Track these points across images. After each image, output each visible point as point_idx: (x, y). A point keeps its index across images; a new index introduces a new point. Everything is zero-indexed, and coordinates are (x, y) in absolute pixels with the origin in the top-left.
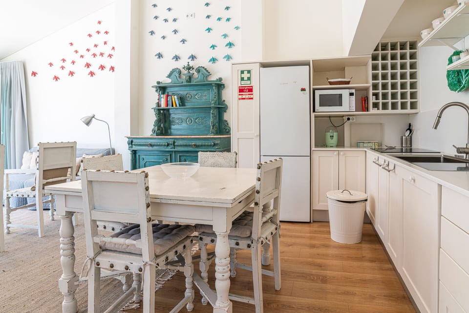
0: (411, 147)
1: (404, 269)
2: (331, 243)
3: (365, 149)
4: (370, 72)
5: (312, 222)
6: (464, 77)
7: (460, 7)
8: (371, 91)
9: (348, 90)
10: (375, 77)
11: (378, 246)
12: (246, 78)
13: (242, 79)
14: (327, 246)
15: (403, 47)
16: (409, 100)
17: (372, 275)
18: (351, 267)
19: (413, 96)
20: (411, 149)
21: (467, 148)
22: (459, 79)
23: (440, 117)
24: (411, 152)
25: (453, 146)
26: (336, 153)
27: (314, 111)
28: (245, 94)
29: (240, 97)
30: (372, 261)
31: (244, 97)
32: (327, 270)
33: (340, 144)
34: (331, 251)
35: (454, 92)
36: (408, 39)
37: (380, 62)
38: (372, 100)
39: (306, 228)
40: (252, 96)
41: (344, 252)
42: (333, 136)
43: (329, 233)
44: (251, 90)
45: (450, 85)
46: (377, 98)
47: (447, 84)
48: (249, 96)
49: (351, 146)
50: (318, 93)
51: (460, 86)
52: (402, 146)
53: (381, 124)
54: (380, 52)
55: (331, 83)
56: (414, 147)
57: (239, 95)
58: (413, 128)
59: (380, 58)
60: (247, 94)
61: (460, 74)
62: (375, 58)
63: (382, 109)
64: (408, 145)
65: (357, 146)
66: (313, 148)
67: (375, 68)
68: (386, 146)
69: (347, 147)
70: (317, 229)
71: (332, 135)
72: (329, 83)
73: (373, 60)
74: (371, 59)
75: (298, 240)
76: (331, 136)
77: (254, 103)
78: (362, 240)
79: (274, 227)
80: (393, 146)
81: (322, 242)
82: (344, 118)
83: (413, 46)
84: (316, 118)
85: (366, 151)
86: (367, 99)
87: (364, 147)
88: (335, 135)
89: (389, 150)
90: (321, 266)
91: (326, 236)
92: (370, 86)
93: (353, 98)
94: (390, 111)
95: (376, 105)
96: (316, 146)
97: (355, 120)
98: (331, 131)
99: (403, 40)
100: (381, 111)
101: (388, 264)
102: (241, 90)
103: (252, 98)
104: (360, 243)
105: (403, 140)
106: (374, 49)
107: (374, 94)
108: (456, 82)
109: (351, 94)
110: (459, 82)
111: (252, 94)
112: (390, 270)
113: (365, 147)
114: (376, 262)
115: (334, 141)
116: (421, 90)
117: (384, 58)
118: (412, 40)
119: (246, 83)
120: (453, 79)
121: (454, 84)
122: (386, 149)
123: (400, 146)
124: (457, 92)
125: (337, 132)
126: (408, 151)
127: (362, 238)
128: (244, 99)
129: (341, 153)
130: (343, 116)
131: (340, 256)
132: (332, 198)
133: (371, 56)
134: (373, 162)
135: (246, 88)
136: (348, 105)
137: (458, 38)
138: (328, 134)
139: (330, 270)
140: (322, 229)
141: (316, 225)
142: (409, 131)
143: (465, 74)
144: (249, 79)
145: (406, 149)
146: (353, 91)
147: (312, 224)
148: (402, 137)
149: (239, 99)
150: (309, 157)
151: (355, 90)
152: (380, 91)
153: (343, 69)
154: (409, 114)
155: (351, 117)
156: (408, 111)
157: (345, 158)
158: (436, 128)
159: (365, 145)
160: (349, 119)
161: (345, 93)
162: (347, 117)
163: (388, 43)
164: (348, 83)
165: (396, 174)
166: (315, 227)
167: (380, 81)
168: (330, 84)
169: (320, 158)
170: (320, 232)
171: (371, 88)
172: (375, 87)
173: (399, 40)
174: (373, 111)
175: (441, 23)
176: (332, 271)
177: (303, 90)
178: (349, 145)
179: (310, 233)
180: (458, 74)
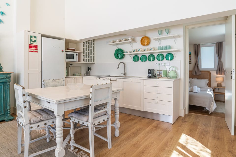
3: (83, 76)
4: (82, 47)
8: (82, 55)
10: (84, 49)
12: (33, 40)
13: (31, 40)
16: (92, 59)
19: (94, 57)
21: (124, 74)
23: (119, 66)
26: (74, 78)
28: (33, 49)
29: (30, 50)
31: (32, 50)
35: (117, 59)
37: (85, 44)
40: (37, 51)
44: (36, 47)
46: (84, 57)
48: (36, 50)
53: (81, 67)
57: (29, 49)
60: (34, 49)
65: (74, 75)
69: (70, 76)
74: (83, 43)
77: (38, 54)
92: (82, 52)
97: (73, 65)
100: (85, 62)
102: (30, 46)
103: (37, 52)
109: (77, 55)
111: (37, 50)
119: (33, 43)
121: (117, 57)
124: (119, 59)
128: (32, 51)
135: (33, 46)
136: (76, 59)
143: (120, 55)
144: (35, 41)
146: (77, 54)
149: (29, 51)
152: (85, 55)
156: (92, 62)
158: (118, 69)
159: (77, 75)
161: (75, 54)
162: (70, 64)
164: (74, 50)
168: (67, 50)
172: (84, 52)
174: (83, 62)
177: (62, 51)
178: (70, 75)
180: (117, 54)
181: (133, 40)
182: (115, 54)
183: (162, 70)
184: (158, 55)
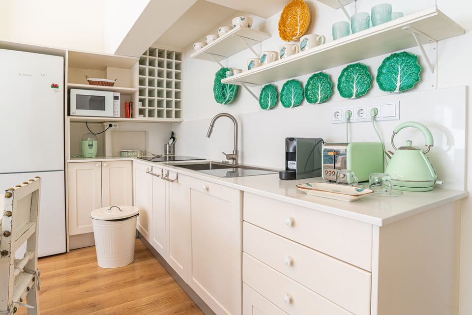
0: (174, 154)
1: (194, 279)
2: (99, 272)
3: (132, 159)
4: (137, 77)
5: (68, 251)
6: (228, 92)
7: (235, 29)
8: (137, 97)
9: (112, 93)
10: (141, 82)
11: (153, 261)
14: (94, 278)
15: (169, 55)
16: (173, 109)
17: (157, 295)
18: (132, 293)
19: (177, 105)
20: (174, 157)
21: (233, 154)
22: (223, 93)
23: (212, 126)
24: (174, 160)
25: (223, 153)
26: (98, 165)
27: (69, 114)
30: (151, 278)
32: (103, 308)
33: (101, 153)
34: (101, 283)
35: (220, 104)
36: (174, 49)
37: (147, 67)
38: (137, 106)
39: (61, 261)
41: (119, 278)
42: (92, 145)
43: (95, 259)
45: (216, 97)
46: (143, 105)
47: (214, 97)
49: (113, 156)
50: (74, 93)
51: (225, 99)
52: (166, 155)
53: (145, 132)
54: (148, 57)
55: (91, 83)
56: (176, 155)
58: (176, 136)
59: (147, 63)
61: (225, 89)
62: (142, 62)
63: (149, 117)
64: (172, 153)
65: (121, 155)
66: (68, 160)
67: (142, 72)
68: (153, 155)
69: (109, 157)
70: (78, 259)
71: (90, 143)
72: (88, 83)
73: (140, 64)
74: (138, 63)
75: (55, 281)
76: (89, 145)
78: (135, 258)
79: (31, 276)
80: (160, 154)
81: (88, 274)
82: (105, 124)
83: (178, 57)
84: (72, 123)
85: (132, 161)
86: (132, 105)
87: (128, 156)
88: (95, 143)
89: (156, 159)
90: (94, 306)
91: (92, 264)
92: (136, 91)
93: (118, 102)
94: (156, 118)
95: (141, 112)
96: (72, 157)
97: (117, 127)
98: (89, 139)
99: (171, 50)
100: (147, 119)
101: (168, 277)
104: (133, 262)
105: (166, 148)
106: (143, 53)
107: (140, 100)
108: (221, 96)
109: (116, 98)
110: (224, 95)
112: (172, 282)
113: (130, 156)
114: (156, 279)
115: (94, 150)
116: (184, 100)
117: (151, 63)
118: (178, 51)
120: (218, 92)
121: (220, 97)
122: (153, 158)
123: (164, 154)
124: (223, 104)
125: (97, 140)
126: (172, 159)
127: (135, 256)
129: (105, 164)
130: (104, 122)
131: (116, 285)
132: (99, 218)
133: (139, 59)
134: (147, 172)
136: (112, 109)
137: (223, 57)
138: (86, 143)
139: (107, 307)
140: (83, 258)
141: (75, 253)
142: (172, 139)
143: (229, 89)
145: (170, 157)
146: (118, 94)
147: (69, 254)
148: (166, 145)
150: (64, 171)
151: (121, 94)
152: (147, 97)
153: (104, 69)
154: (171, 123)
155: (113, 124)
156: (173, 119)
157: (109, 170)
158: (209, 137)
159: (129, 154)
160: (111, 126)
161: (109, 96)
162: (109, 123)
163: (156, 49)
164: (112, 84)
165: (179, 184)
166: (74, 257)
167: (147, 87)
169: (78, 171)
170: (82, 262)
171: (137, 93)
172: (141, 92)
173: (167, 48)
174: (138, 117)
175: (214, 40)
176: (110, 306)
177: (55, 86)
178: (111, 155)
179: (67, 267)
180: (223, 89)
181: (263, 29)
182: (215, 89)
183: (346, 144)
184: (345, 70)
